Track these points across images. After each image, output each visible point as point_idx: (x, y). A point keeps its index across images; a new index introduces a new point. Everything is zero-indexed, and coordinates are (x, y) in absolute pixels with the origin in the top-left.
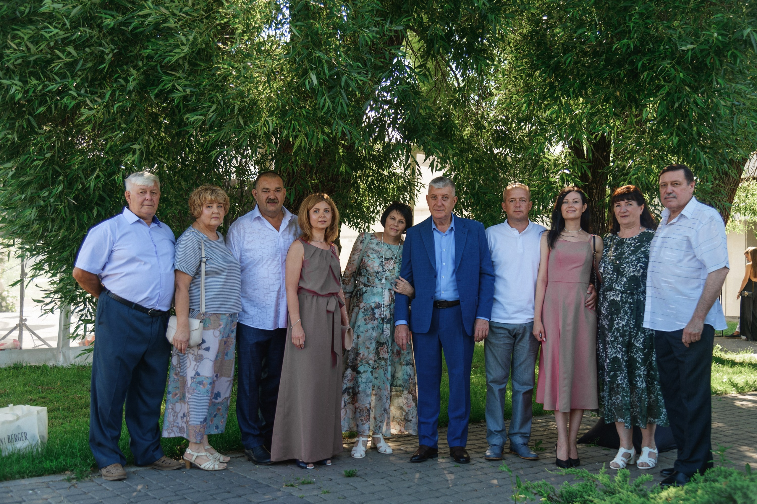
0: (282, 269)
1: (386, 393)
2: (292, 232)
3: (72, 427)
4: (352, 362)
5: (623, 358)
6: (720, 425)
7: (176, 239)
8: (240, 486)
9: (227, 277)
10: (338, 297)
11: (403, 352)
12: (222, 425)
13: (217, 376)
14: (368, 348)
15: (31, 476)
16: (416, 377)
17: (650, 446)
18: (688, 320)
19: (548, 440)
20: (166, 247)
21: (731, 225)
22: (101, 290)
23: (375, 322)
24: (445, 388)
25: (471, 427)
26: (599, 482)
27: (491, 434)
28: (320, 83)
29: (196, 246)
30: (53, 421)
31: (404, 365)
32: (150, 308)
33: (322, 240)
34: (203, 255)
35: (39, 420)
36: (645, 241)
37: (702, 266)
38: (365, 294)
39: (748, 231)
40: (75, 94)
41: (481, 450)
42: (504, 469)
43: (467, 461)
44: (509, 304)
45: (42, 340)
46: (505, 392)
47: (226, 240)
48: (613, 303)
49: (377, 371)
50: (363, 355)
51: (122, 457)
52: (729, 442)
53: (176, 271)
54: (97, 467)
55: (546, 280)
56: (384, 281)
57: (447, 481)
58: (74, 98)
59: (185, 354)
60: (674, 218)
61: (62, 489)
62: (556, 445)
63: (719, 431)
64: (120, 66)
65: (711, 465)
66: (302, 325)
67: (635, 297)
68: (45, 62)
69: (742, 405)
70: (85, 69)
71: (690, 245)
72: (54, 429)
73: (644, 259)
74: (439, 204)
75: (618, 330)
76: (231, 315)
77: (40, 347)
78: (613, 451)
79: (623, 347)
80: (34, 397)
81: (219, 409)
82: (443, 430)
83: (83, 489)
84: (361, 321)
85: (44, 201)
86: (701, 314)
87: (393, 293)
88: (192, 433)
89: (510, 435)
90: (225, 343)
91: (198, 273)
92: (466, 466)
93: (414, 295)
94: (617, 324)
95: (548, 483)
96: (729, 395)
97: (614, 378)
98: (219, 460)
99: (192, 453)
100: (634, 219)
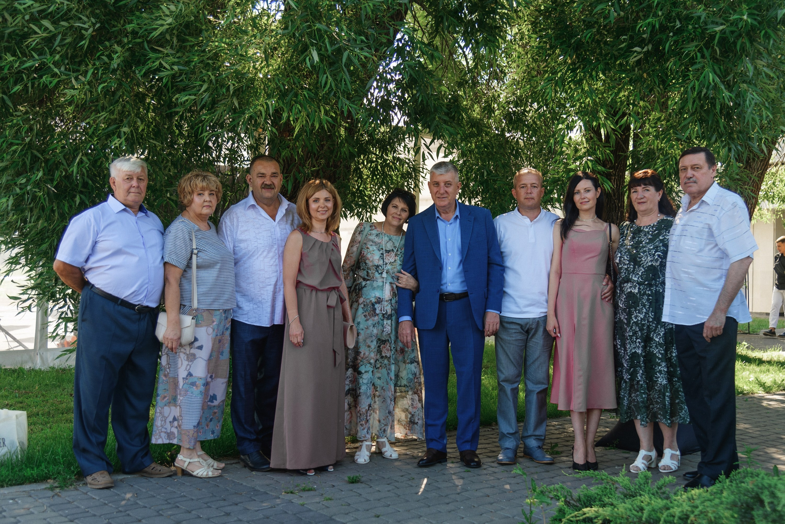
0: (279, 262)
1: (390, 394)
2: (289, 222)
3: (53, 433)
4: (352, 362)
5: (642, 353)
6: (747, 426)
7: (165, 230)
8: (236, 493)
9: (220, 270)
10: (339, 291)
11: (406, 349)
12: (218, 429)
13: (211, 377)
14: (369, 347)
15: (11, 485)
16: (422, 376)
17: (671, 447)
18: (710, 313)
19: (564, 443)
20: (154, 238)
21: (758, 214)
22: (85, 284)
23: (376, 318)
26: (619, 484)
27: (503, 436)
28: (321, 60)
29: (187, 237)
30: (32, 427)
31: (408, 363)
32: (137, 303)
33: (323, 230)
34: (194, 247)
35: (18, 425)
36: (663, 229)
37: (724, 255)
38: (364, 289)
39: (777, 220)
41: (493, 454)
42: (518, 472)
43: (478, 465)
44: (520, 297)
45: (17, 341)
46: (518, 393)
47: (218, 230)
48: (631, 295)
49: (380, 370)
50: (364, 354)
51: (108, 464)
52: (756, 444)
53: (165, 264)
54: (81, 475)
55: (559, 272)
56: (384, 275)
57: (456, 486)
59: (176, 353)
60: (694, 204)
61: (44, 498)
62: (573, 448)
63: (744, 432)
64: (102, 43)
65: (737, 467)
66: (301, 321)
67: (653, 288)
68: (21, 36)
69: (770, 405)
70: (65, 45)
71: (711, 234)
72: (34, 436)
73: (662, 248)
74: (442, 191)
75: (636, 323)
76: (225, 311)
77: (15, 349)
78: (632, 454)
79: (642, 342)
80: (10, 402)
81: (215, 413)
82: (452, 434)
83: (67, 498)
84: (360, 318)
85: (21, 189)
86: (723, 306)
87: (395, 286)
88: (185, 438)
89: (524, 438)
90: (220, 341)
91: (189, 266)
92: (476, 471)
93: (418, 289)
94: (636, 317)
95: (565, 487)
96: (756, 395)
97: (633, 375)
98: (213, 466)
99: (185, 459)
100: (651, 206)
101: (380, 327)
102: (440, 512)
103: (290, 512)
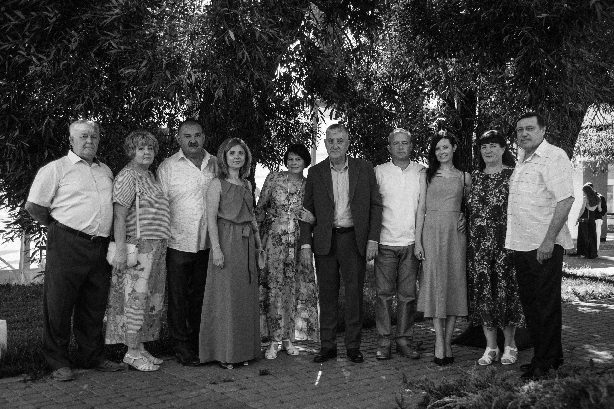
0: (204, 202)
1: (292, 306)
3: (29, 336)
4: (263, 280)
5: (488, 273)
6: (568, 327)
7: (114, 177)
8: (170, 384)
9: (158, 208)
10: (252, 224)
11: (306, 271)
13: (151, 292)
14: (276, 268)
16: (318, 293)
17: (510, 345)
18: (542, 241)
19: (427, 342)
22: (50, 220)
23: (282, 247)
25: (364, 332)
26: (471, 377)
27: (380, 337)
29: (131, 183)
30: (13, 331)
31: (308, 282)
32: (92, 235)
33: (237, 177)
34: (137, 190)
36: (506, 176)
37: (552, 196)
38: (273, 223)
39: (586, 169)
40: (24, 54)
41: (373, 351)
43: (361, 360)
44: (394, 230)
45: (7, 263)
46: (392, 303)
47: (156, 177)
48: (480, 227)
49: (284, 287)
50: (273, 274)
51: (71, 361)
52: (575, 341)
53: (114, 204)
55: (424, 209)
56: (289, 212)
57: (345, 377)
58: (23, 56)
59: (123, 274)
60: (529, 157)
61: (18, 389)
63: (567, 332)
64: (64, 29)
66: (222, 249)
67: (498, 222)
69: (584, 310)
70: (32, 31)
71: (542, 179)
72: (13, 338)
73: (505, 192)
74: (336, 147)
75: (484, 250)
76: (162, 241)
77: (4, 269)
78: (480, 350)
79: (489, 264)
81: (154, 320)
83: (36, 389)
84: (270, 246)
86: (552, 236)
87: (297, 222)
88: (130, 340)
89: (396, 338)
91: (133, 205)
93: (315, 223)
94: (484, 245)
95: (428, 378)
96: (573, 303)
97: (481, 290)
98: (153, 362)
99: (131, 357)
100: (497, 159)
102: (331, 398)
103: (212, 400)
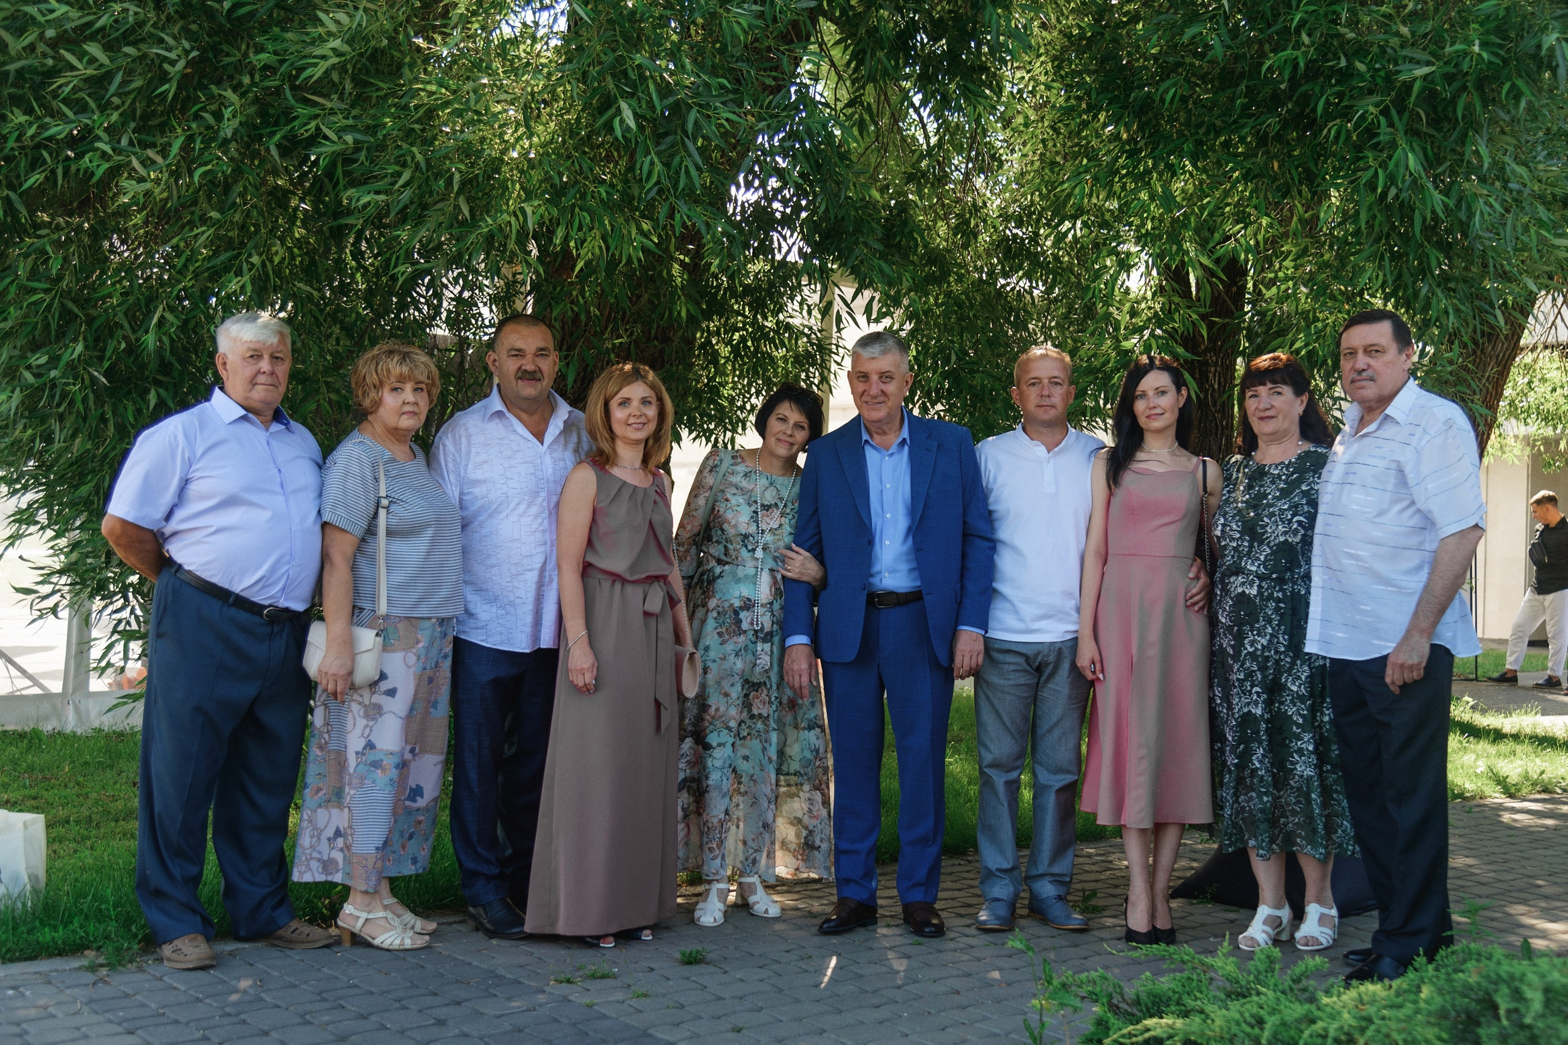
0: (550, 524)
1: (767, 790)
2: (571, 446)
3: (96, 858)
4: (694, 725)
5: (1263, 715)
6: (1470, 861)
7: (325, 459)
8: (457, 981)
9: (434, 540)
10: (668, 584)
11: (800, 701)
12: (424, 854)
13: (412, 751)
14: (727, 695)
15: (11, 961)
16: (830, 755)
17: (1320, 901)
18: (1399, 637)
19: (1109, 891)
20: (303, 473)
21: (1496, 445)
22: (164, 563)
23: (742, 639)
24: (890, 781)
25: (947, 864)
26: (1215, 971)
27: (989, 875)
28: (641, 127)
29: (369, 474)
30: (56, 846)
31: (804, 729)
32: (266, 603)
33: (638, 464)
34: (383, 493)
35: (28, 840)
36: (1308, 470)
37: (1428, 522)
38: (719, 581)
39: (1532, 457)
40: (107, 149)
41: (968, 910)
42: (1018, 945)
43: (939, 932)
44: (1025, 601)
45: (30, 677)
46: (1018, 790)
47: (430, 461)
48: (1243, 599)
49: (747, 742)
50: (717, 710)
51: (206, 921)
52: (1488, 897)
53: (325, 525)
54: (151, 942)
55: (1103, 552)
56: (759, 553)
57: (895, 972)
58: (104, 155)
59: (343, 702)
60: (1370, 422)
61: (77, 986)
62: (1126, 900)
63: (1465, 874)
64: (204, 88)
65: (1449, 941)
66: (591, 643)
67: (1288, 587)
68: (43, 74)
69: (1515, 820)
70: (129, 93)
71: (1402, 481)
72: (58, 864)
73: (1306, 508)
74: (874, 391)
75: (1253, 655)
76: (442, 621)
77: (24, 692)
78: (1243, 913)
79: (1265, 692)
80: (13, 796)
81: (420, 822)
82: (889, 869)
83: (122, 988)
84: (710, 638)
85: (37, 376)
86: (1425, 624)
87: (779, 577)
88: (357, 872)
89: (1029, 879)
90: (431, 680)
91: (371, 530)
92: (935, 943)
93: (824, 583)
94: (1252, 644)
95: (1109, 976)
96: (1488, 801)
97: (1245, 757)
98: (413, 928)
99: (357, 913)
100: (1286, 425)
101: (750, 657)
102: (861, 1023)
103: (564, 1020)
